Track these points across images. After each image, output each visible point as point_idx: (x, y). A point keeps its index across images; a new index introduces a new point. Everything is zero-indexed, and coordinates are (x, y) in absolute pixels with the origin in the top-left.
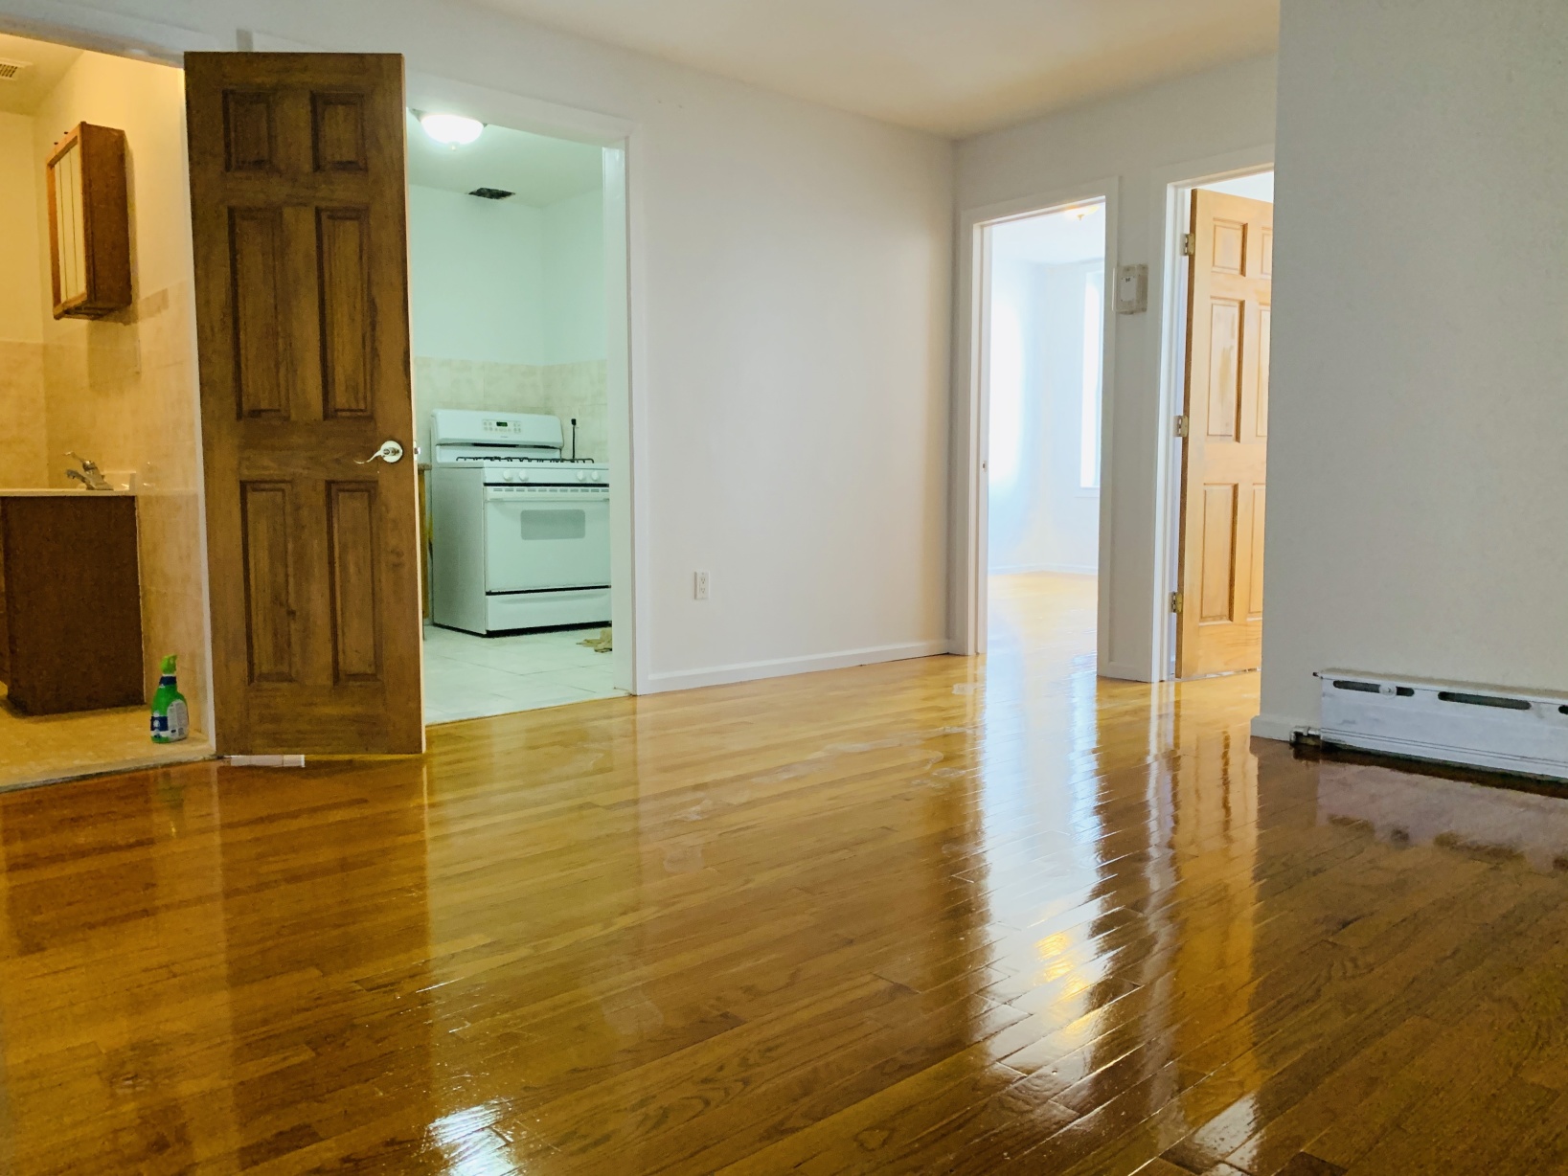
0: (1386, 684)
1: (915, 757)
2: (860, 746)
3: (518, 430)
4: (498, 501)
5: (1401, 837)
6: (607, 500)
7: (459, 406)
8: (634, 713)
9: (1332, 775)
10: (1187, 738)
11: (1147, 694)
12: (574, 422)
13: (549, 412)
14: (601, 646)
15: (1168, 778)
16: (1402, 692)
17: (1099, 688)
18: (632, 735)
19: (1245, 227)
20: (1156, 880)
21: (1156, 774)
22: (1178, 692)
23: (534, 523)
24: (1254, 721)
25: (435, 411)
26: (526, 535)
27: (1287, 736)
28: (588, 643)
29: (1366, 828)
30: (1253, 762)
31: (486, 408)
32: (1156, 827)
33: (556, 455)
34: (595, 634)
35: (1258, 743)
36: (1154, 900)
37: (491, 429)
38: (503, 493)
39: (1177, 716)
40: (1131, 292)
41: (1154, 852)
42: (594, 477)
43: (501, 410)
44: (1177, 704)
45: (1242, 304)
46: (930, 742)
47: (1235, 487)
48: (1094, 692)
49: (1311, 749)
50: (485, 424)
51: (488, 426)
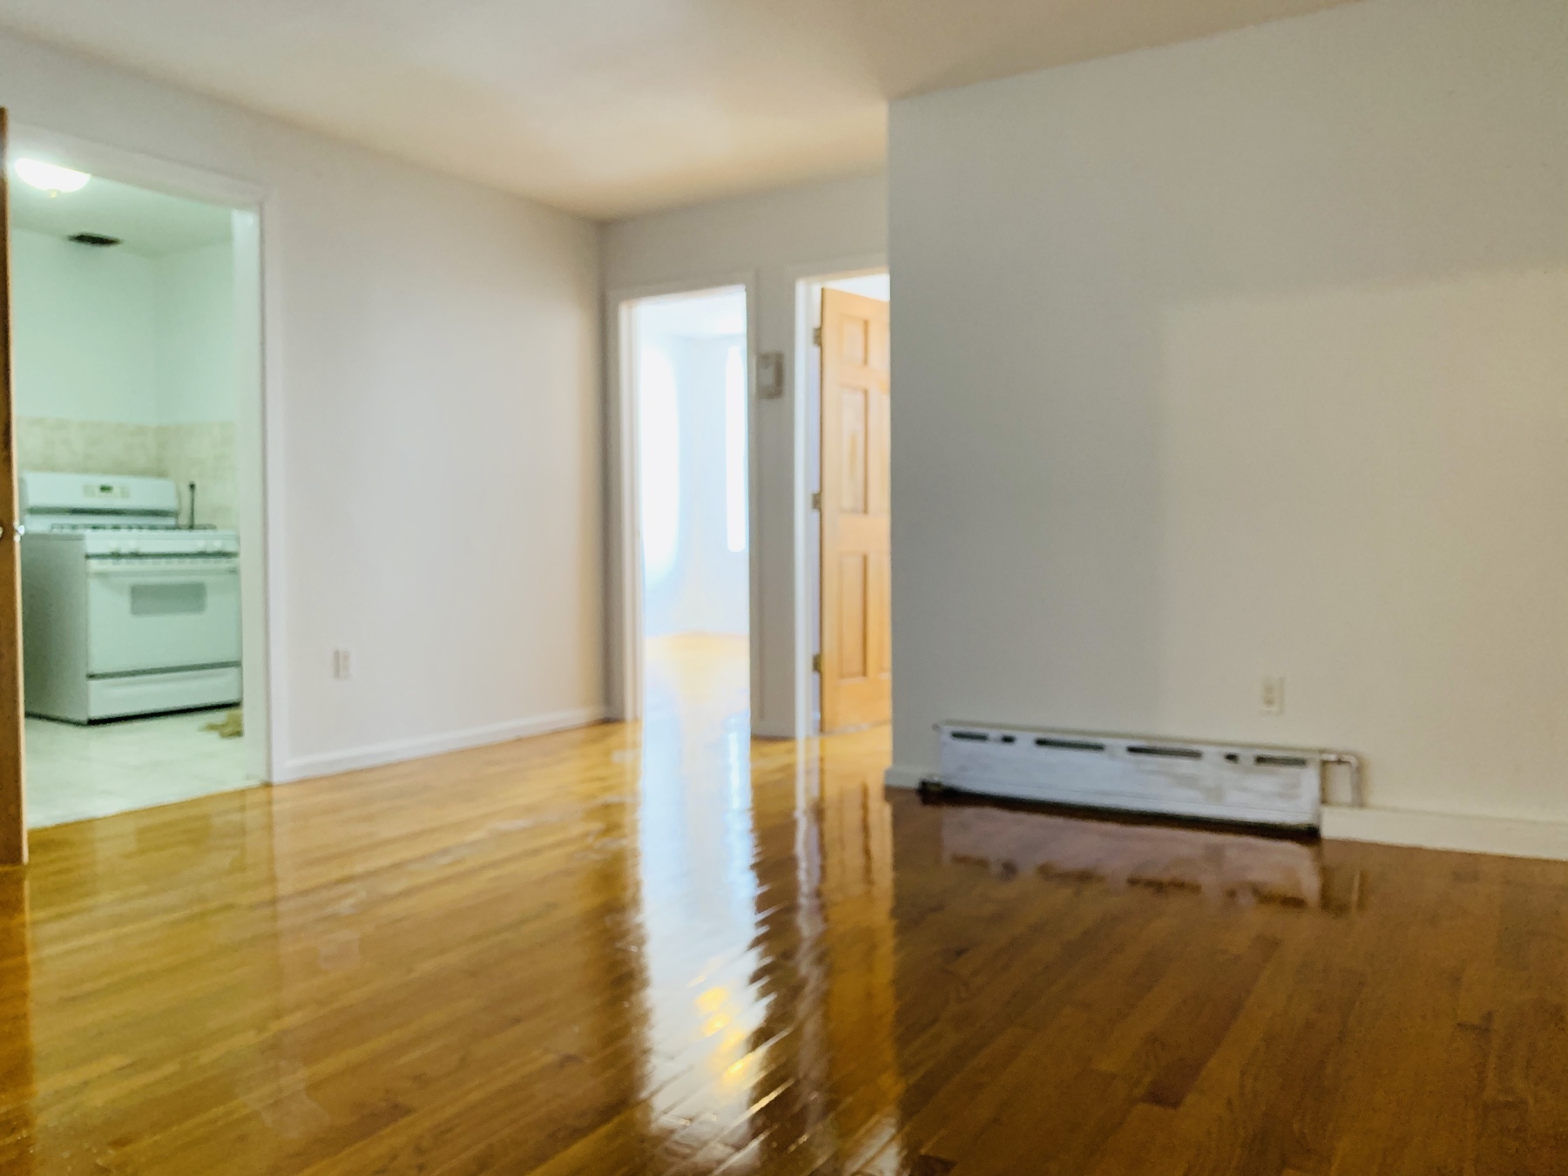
0: (994, 734)
1: (577, 830)
2: (521, 823)
3: (125, 493)
4: (102, 575)
5: (1010, 869)
6: (234, 571)
7: (54, 469)
8: (270, 803)
9: (953, 816)
10: (832, 791)
11: (792, 751)
12: (192, 487)
13: (161, 474)
14: (229, 730)
15: (815, 831)
16: (1008, 740)
17: (752, 748)
18: (269, 828)
19: (866, 323)
20: (807, 926)
21: (803, 826)
22: (822, 747)
23: (145, 598)
24: (888, 773)
26: (136, 611)
27: (913, 784)
28: (212, 727)
29: (983, 863)
30: (887, 811)
31: (85, 470)
32: (805, 876)
33: (171, 521)
34: (219, 717)
35: (891, 793)
36: (805, 946)
37: (93, 495)
38: (108, 565)
39: (822, 771)
40: (769, 378)
41: (804, 901)
42: (217, 545)
43: (105, 472)
44: (822, 760)
45: (866, 393)
46: (591, 814)
47: (865, 559)
48: (748, 753)
49: (936, 795)
50: (86, 489)
51: (90, 492)
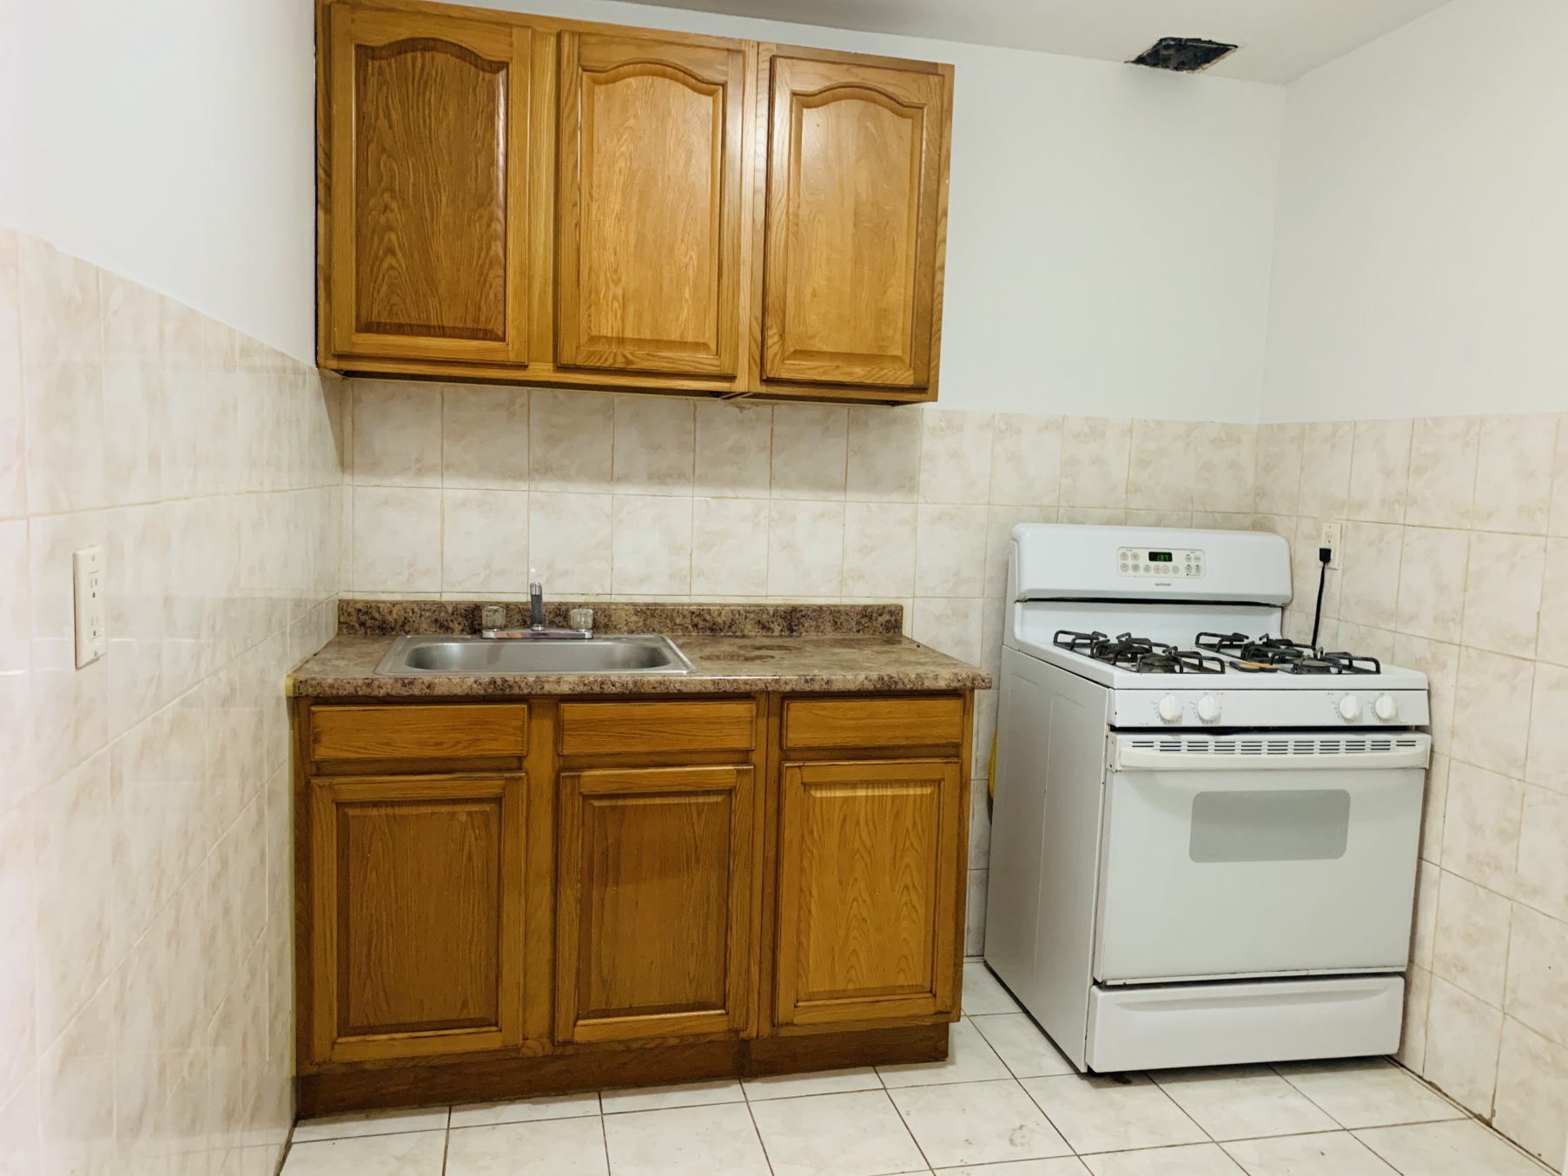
3: (1194, 570)
4: (1142, 770)
7: (1074, 517)
12: (1325, 555)
23: (1223, 822)
25: (1020, 529)
26: (1200, 851)
37: (1136, 568)
42: (1379, 709)
43: (1160, 524)
50: (1124, 556)
51: (1130, 562)
